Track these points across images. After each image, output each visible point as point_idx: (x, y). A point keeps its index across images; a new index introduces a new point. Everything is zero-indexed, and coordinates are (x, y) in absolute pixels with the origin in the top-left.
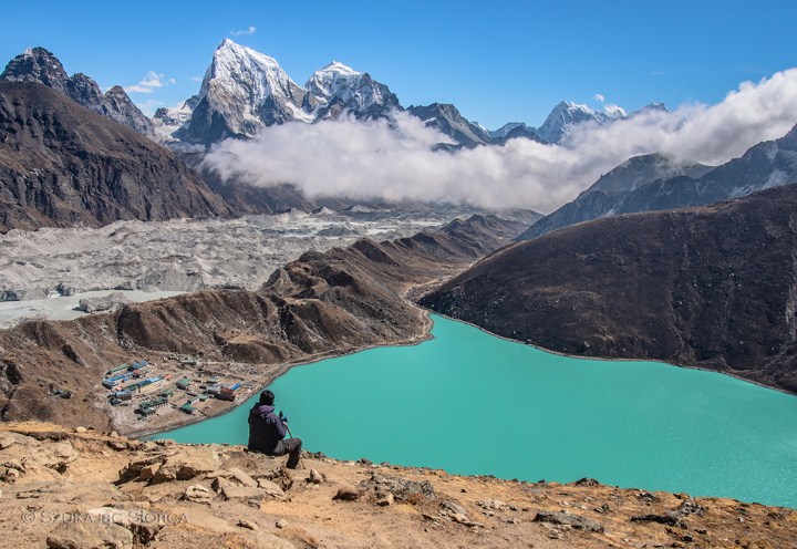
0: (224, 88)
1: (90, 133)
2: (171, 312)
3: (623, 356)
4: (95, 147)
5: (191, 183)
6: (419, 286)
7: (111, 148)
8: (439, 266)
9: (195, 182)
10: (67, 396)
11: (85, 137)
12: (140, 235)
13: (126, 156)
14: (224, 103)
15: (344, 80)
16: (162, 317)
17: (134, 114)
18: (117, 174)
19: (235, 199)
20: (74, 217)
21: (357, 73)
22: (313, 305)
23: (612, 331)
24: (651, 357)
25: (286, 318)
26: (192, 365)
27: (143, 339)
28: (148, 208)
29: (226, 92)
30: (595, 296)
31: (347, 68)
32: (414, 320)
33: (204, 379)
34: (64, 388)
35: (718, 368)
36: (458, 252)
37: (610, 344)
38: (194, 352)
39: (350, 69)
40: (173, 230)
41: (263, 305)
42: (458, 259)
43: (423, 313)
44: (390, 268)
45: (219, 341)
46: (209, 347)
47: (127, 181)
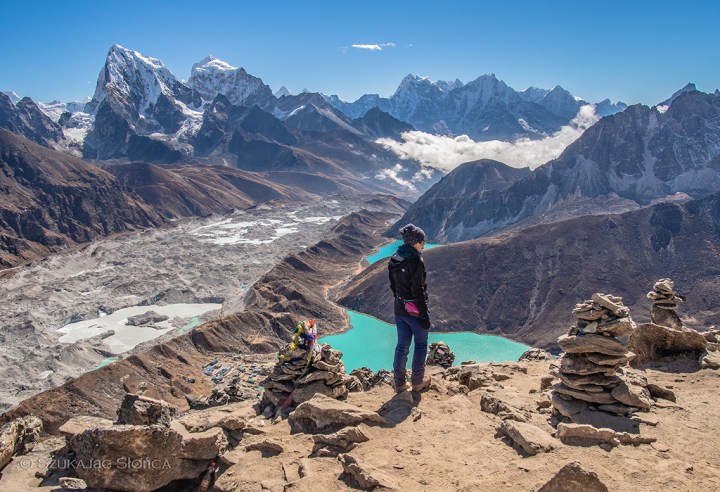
0: (119, 91)
1: (50, 168)
2: (217, 329)
3: (451, 330)
4: (57, 180)
5: (130, 199)
6: (332, 287)
7: (69, 179)
8: (339, 268)
9: (133, 197)
10: (193, 381)
11: (47, 171)
12: (113, 251)
13: (81, 184)
14: (121, 104)
15: (223, 75)
16: (214, 334)
17: (45, 122)
18: (78, 201)
19: (161, 204)
20: (59, 242)
21: (233, 68)
22: (288, 316)
23: (445, 318)
24: (466, 330)
25: (275, 325)
26: (239, 358)
27: (209, 347)
28: (105, 225)
29: (121, 94)
30: (437, 298)
31: (224, 64)
32: (339, 316)
33: (250, 365)
34: (190, 378)
35: (498, 333)
36: (348, 253)
37: (445, 325)
38: (236, 351)
39: (227, 65)
40: (134, 244)
41: (261, 319)
42: (350, 259)
43: (342, 310)
44: (311, 275)
45: (247, 343)
46: (243, 347)
47: (87, 206)
